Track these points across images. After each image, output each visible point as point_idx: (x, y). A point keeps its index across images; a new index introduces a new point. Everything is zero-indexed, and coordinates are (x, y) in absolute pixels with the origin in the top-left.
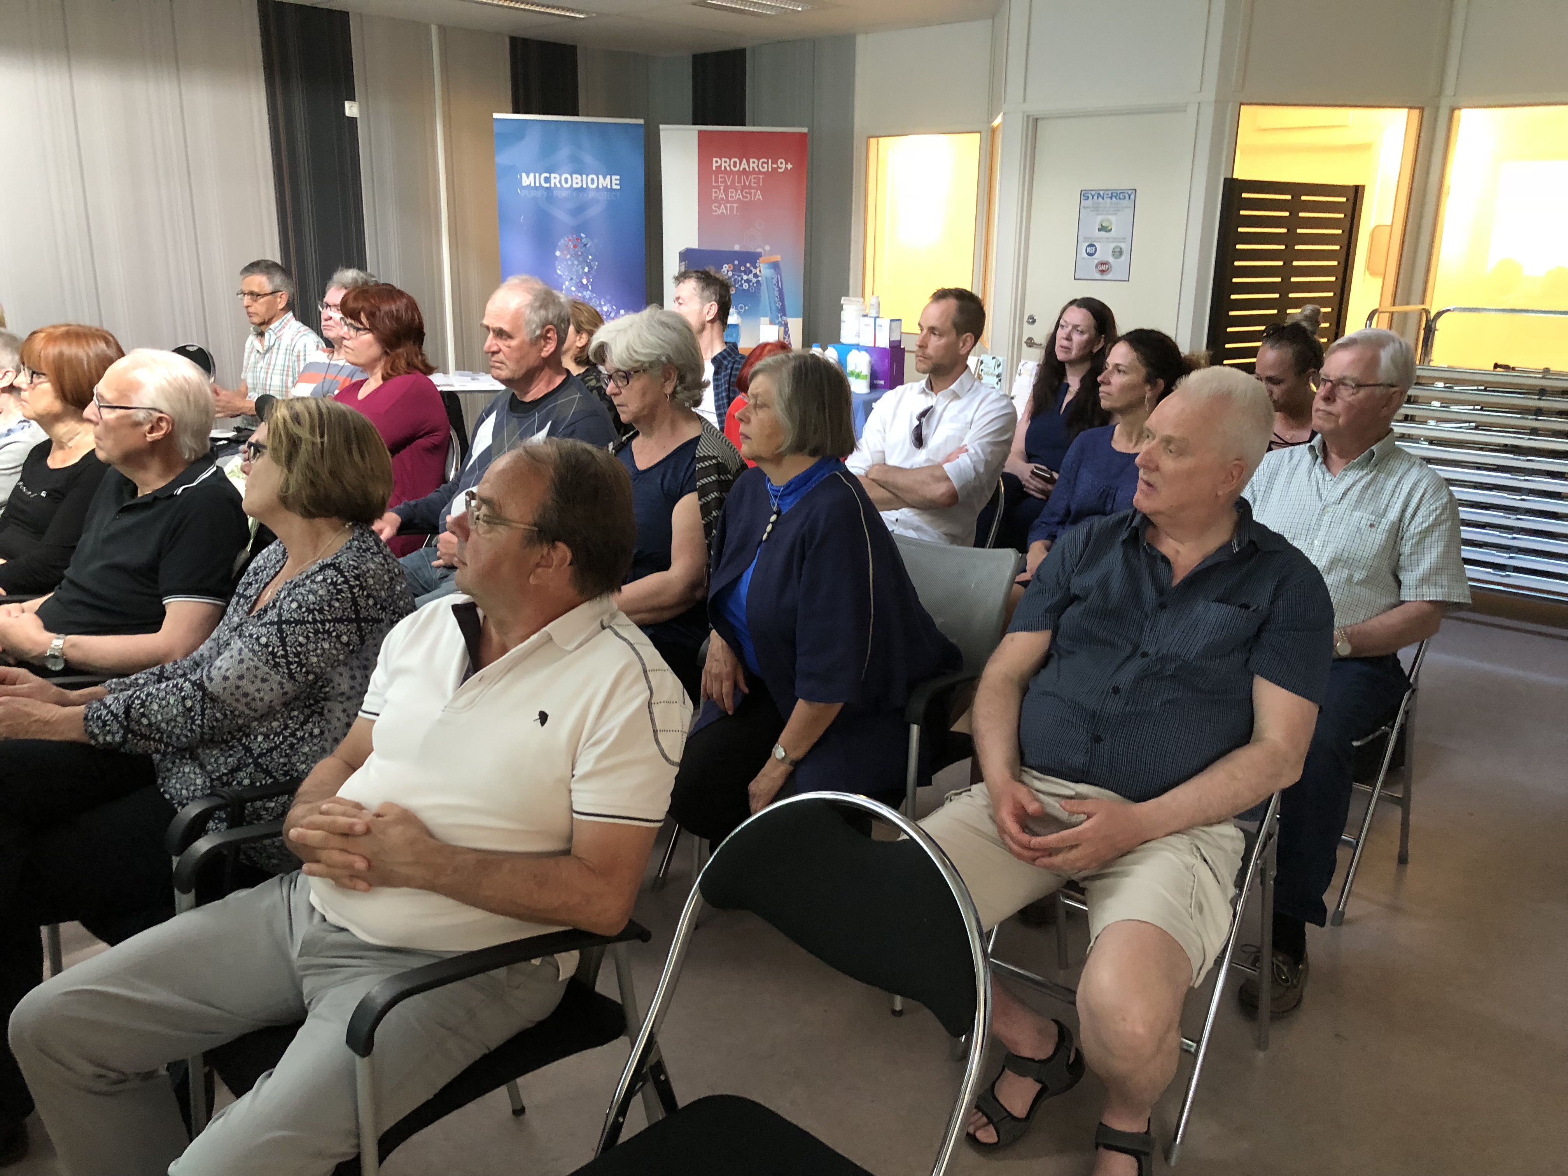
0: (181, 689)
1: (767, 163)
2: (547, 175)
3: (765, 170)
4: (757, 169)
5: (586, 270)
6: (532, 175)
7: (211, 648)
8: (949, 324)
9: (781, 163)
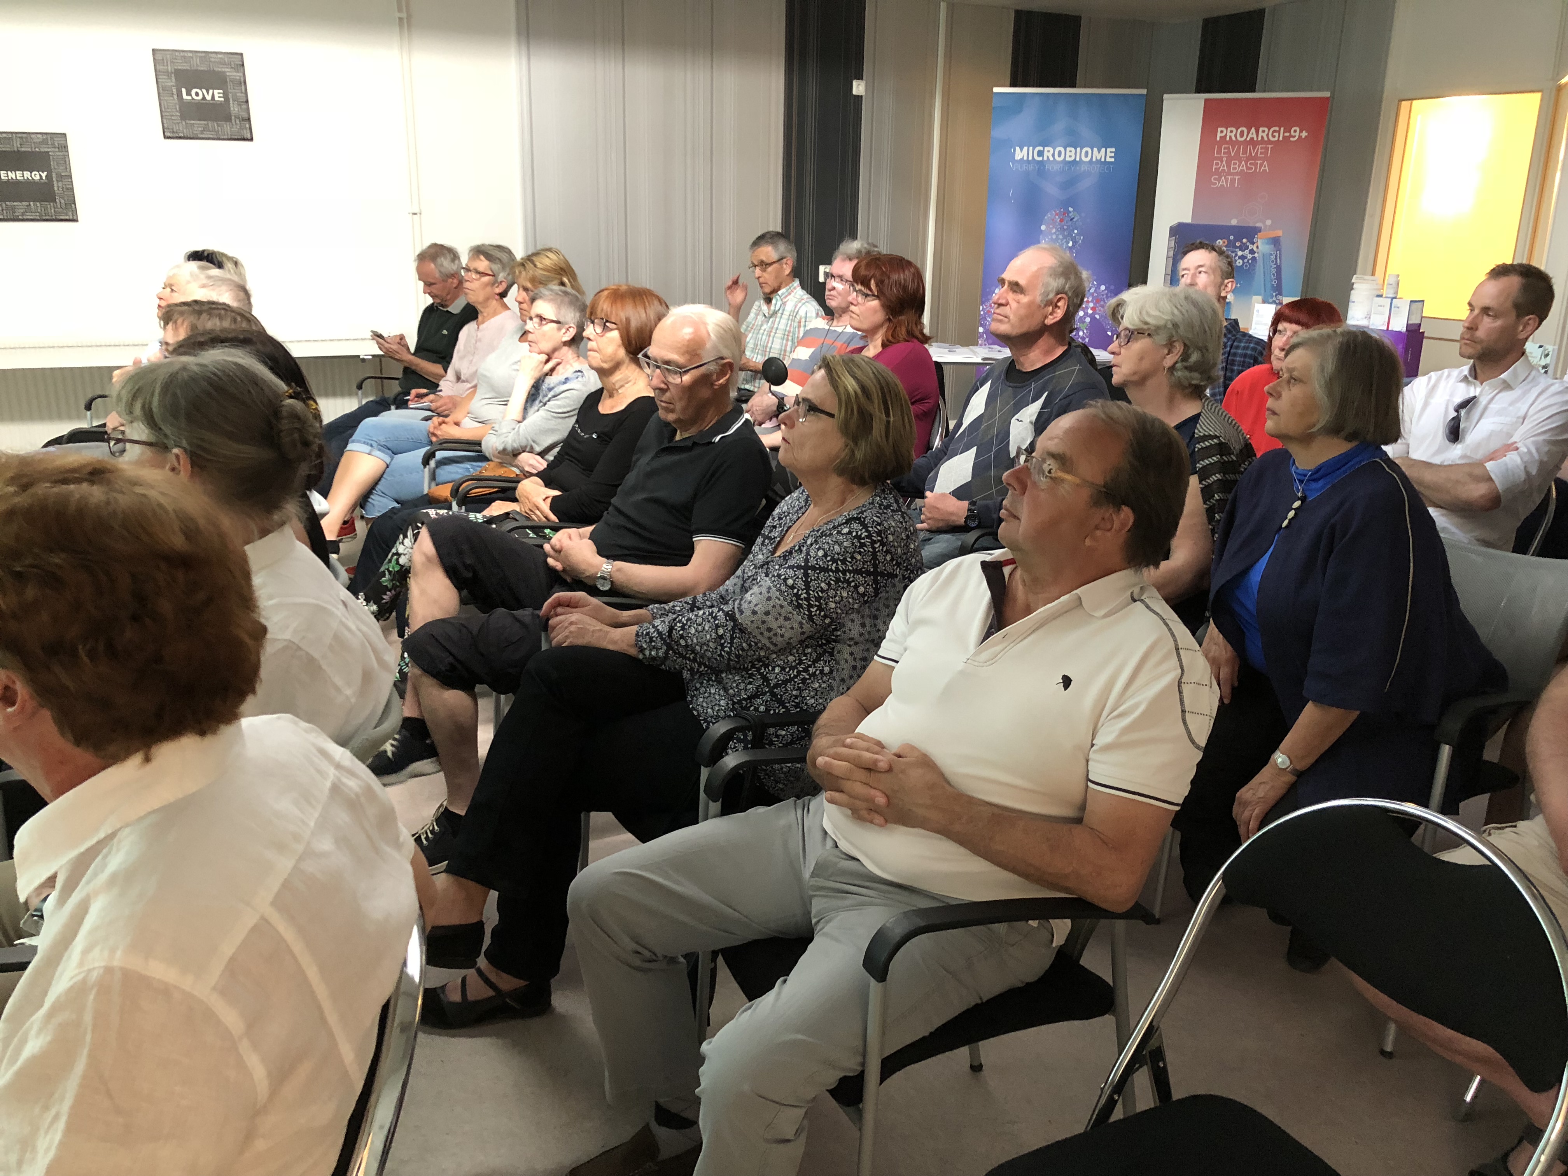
0: (715, 618)
1: (1279, 132)
2: (1041, 148)
3: (1276, 139)
4: (1266, 139)
5: (1070, 244)
6: (1025, 148)
7: (735, 585)
8: (1509, 304)
9: (1295, 131)
